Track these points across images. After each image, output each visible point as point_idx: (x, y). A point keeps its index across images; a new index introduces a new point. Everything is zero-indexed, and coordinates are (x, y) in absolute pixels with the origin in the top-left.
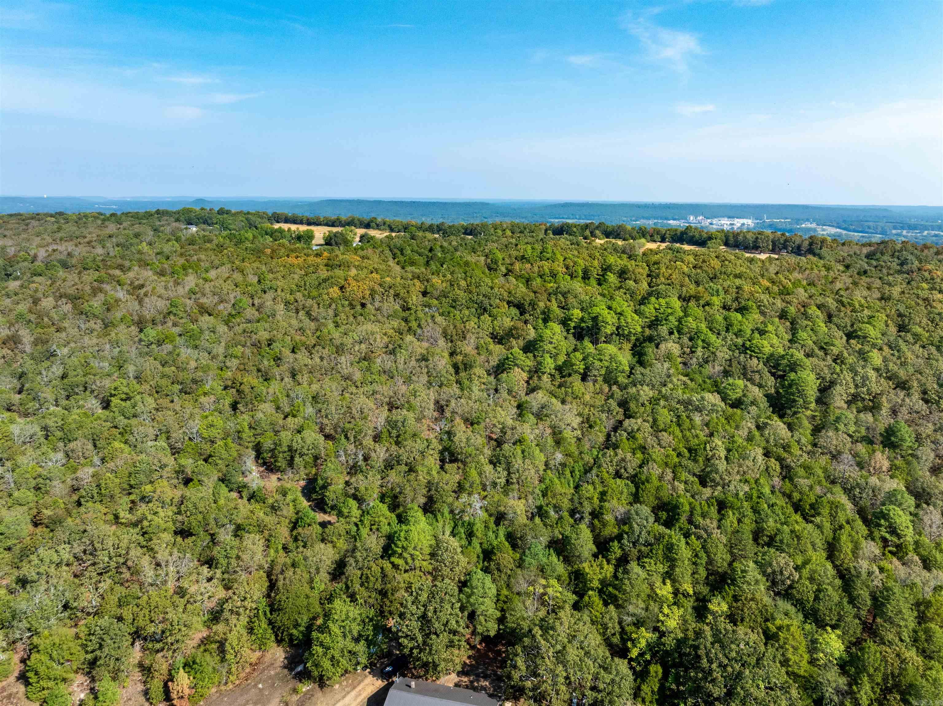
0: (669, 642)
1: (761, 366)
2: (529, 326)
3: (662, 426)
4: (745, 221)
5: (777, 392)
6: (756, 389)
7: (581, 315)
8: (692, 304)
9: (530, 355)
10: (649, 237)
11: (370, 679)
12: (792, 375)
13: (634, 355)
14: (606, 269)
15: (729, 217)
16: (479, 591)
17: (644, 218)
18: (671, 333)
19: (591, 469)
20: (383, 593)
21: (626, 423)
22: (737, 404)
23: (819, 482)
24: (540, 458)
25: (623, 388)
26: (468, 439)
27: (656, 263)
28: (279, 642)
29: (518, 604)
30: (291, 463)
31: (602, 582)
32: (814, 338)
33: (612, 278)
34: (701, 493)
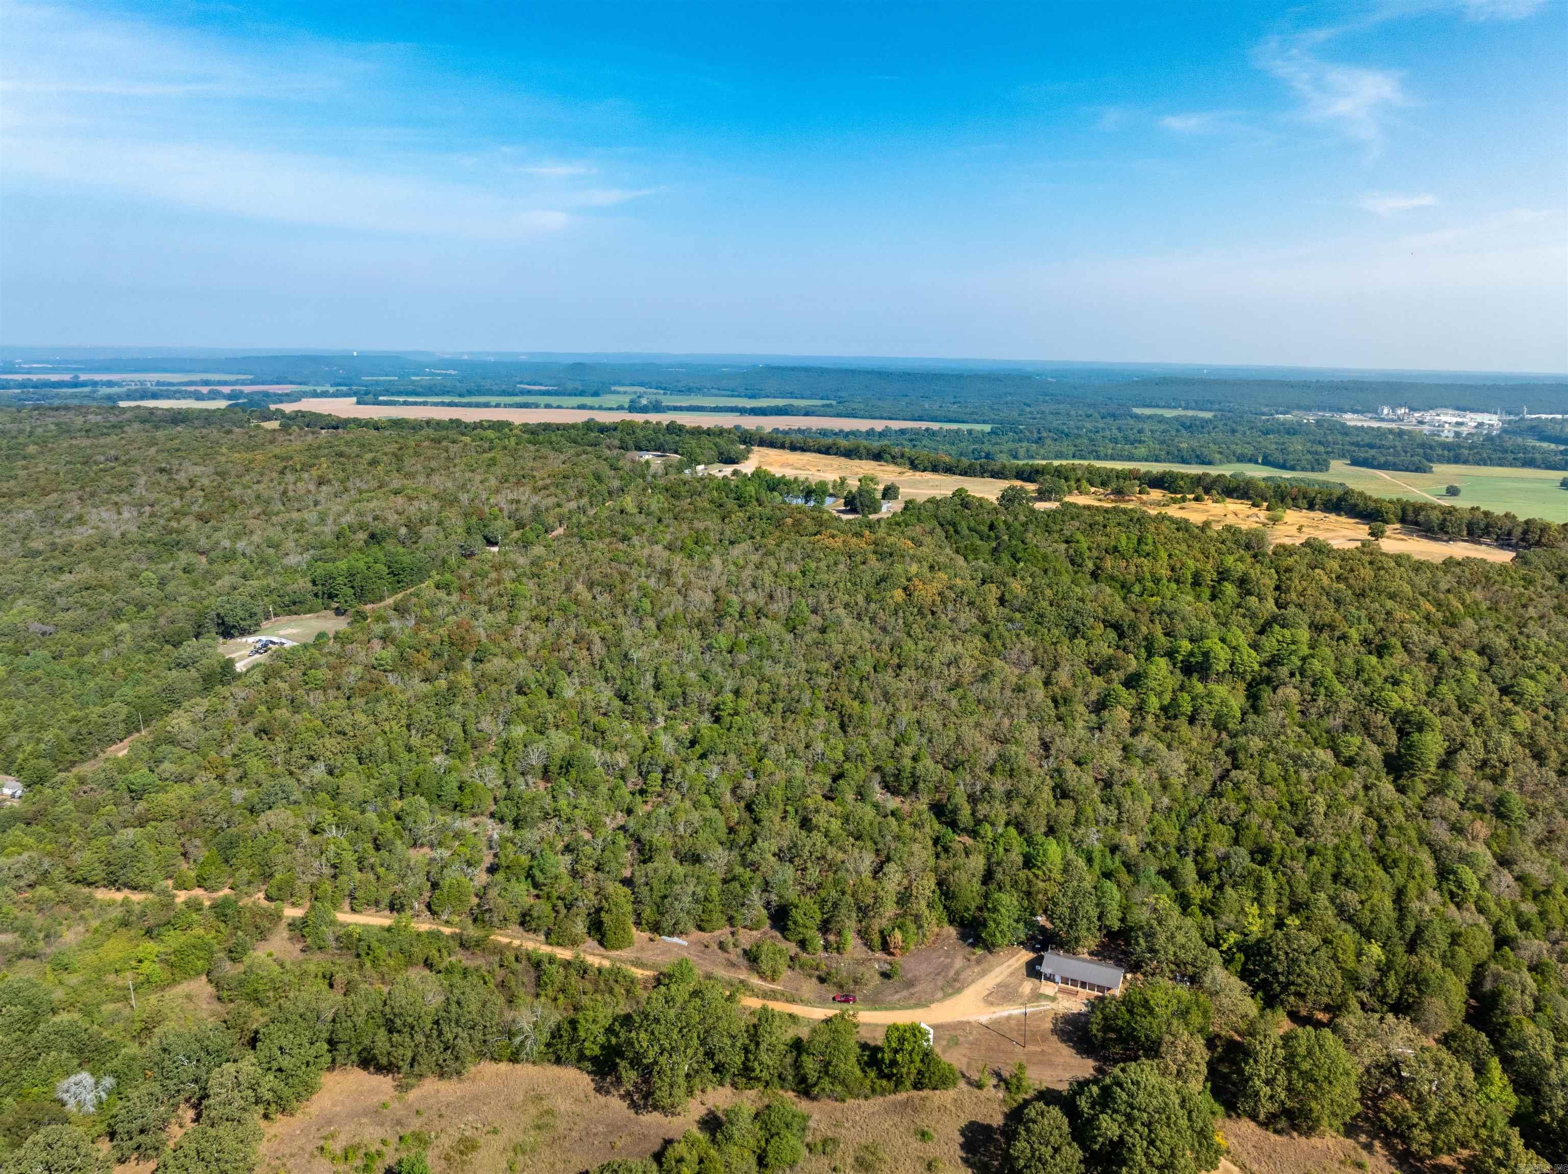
0: (1252, 939)
1: (1387, 721)
2: (1131, 656)
3: (1268, 779)
4: (1485, 418)
5: (1398, 751)
6: (1375, 748)
7: (1190, 647)
8: (1325, 635)
9: (1133, 692)
10: (1290, 502)
11: (1024, 952)
12: (1416, 736)
13: (1248, 697)
14: (1223, 575)
15: (1458, 409)
16: (1108, 895)
17: (1299, 407)
18: (1292, 675)
19: (1196, 814)
20: (1028, 894)
21: (1233, 773)
22: (1350, 762)
23: (1409, 843)
24: (1148, 800)
25: (1233, 735)
26: (1079, 779)
27: (1288, 570)
28: (951, 922)
29: (1135, 910)
30: (914, 787)
31: (1202, 900)
32: (1458, 692)
33: (1230, 589)
34: (1293, 842)
